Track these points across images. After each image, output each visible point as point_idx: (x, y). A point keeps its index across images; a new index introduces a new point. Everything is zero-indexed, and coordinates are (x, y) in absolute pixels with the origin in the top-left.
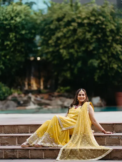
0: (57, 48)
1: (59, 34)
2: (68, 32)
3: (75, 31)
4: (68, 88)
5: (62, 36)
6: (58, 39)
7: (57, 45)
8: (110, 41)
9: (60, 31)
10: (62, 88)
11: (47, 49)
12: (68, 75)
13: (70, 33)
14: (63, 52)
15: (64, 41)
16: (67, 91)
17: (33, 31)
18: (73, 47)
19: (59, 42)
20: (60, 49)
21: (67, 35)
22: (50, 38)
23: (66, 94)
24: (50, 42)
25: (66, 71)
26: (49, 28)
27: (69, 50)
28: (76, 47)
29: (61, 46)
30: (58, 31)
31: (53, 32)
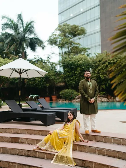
0: (99, 74)
1: (99, 68)
2: (104, 67)
3: (107, 66)
4: (104, 93)
5: (101, 69)
6: (99, 70)
7: (98, 73)
8: (124, 71)
9: (100, 66)
10: (101, 93)
11: (94, 75)
12: (104, 87)
13: (105, 67)
14: (102, 76)
15: (102, 71)
16: (104, 94)
17: (88, 67)
18: (106, 74)
19: (100, 71)
20: (100, 75)
21: (103, 68)
22: (95, 70)
23: (103, 96)
24: (95, 71)
25: (103, 85)
26: (95, 65)
27: (104, 75)
28: (107, 73)
29: (101, 74)
30: (99, 66)
31: (97, 67)
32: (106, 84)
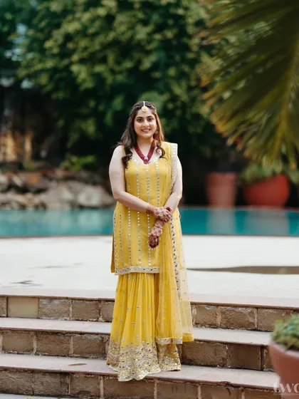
0: (66, 62)
1: (71, 27)
2: (93, 20)
3: (110, 19)
4: (90, 159)
5: (77, 32)
6: (68, 38)
7: (64, 53)
8: (195, 49)
9: (73, 20)
10: (75, 159)
11: (41, 61)
12: (90, 127)
13: (97, 24)
14: (81, 72)
15: (83, 43)
16: (87, 167)
17: (8, 16)
18: (104, 60)
19: (70, 46)
20: (71, 63)
21: (91, 31)
22: (48, 37)
23: (84, 174)
24: (48, 44)
25: (85, 118)
26: (48, 9)
27: (93, 67)
28: (111, 58)
29: (75, 57)
30: (70, 17)
31: (56, 20)
32: (99, 116)
